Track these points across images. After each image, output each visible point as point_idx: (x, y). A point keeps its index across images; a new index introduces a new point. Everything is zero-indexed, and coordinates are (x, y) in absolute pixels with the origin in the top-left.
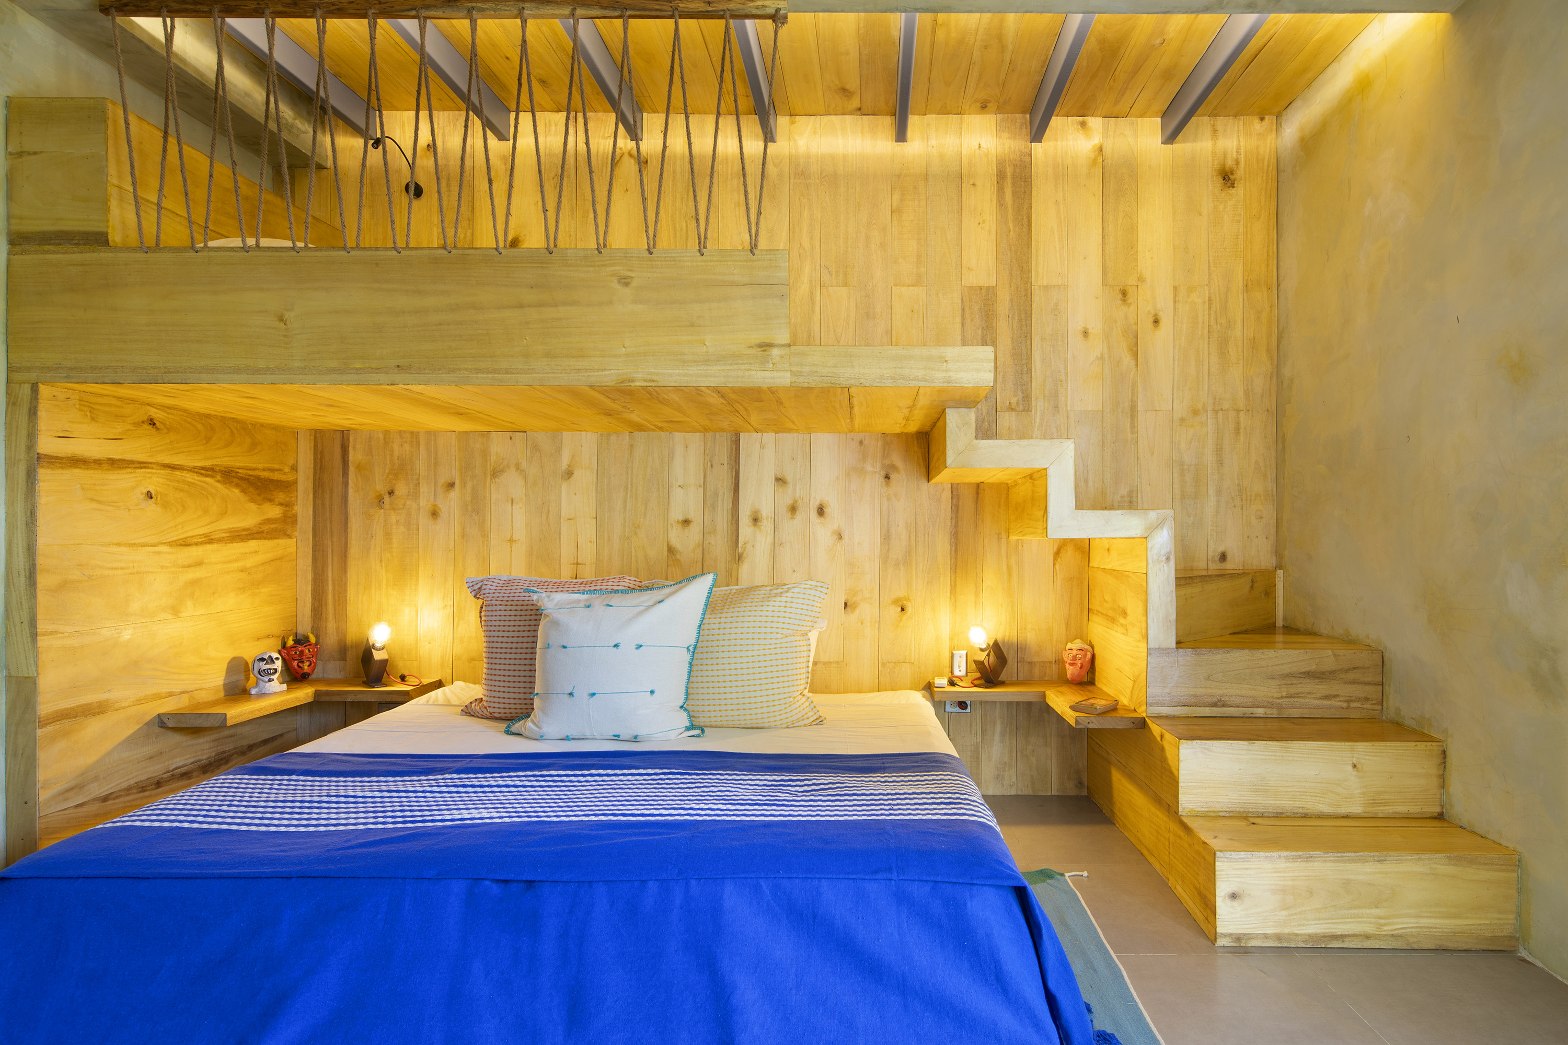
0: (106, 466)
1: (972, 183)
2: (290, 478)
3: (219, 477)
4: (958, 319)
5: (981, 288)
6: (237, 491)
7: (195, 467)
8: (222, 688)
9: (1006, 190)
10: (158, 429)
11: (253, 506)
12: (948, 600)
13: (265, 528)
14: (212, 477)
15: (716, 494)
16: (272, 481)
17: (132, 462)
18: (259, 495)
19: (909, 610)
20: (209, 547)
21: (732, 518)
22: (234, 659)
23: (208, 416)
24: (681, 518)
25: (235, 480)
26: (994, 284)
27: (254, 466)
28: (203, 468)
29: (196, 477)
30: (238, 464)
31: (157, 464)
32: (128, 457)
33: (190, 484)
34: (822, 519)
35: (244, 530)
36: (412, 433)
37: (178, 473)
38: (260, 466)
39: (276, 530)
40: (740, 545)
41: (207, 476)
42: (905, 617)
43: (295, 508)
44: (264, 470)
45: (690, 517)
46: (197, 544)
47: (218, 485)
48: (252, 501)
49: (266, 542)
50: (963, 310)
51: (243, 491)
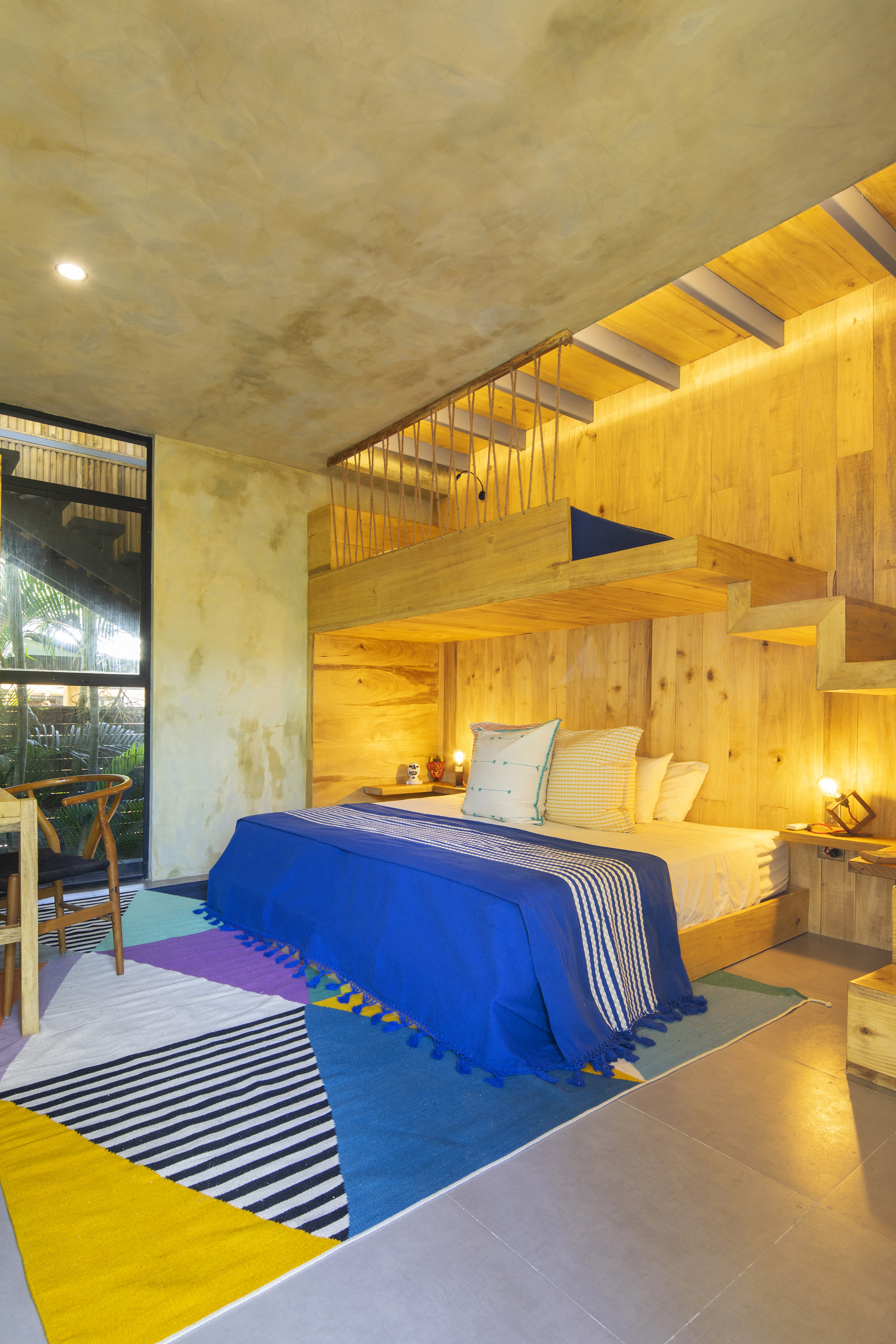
0: (341, 668)
1: (846, 358)
2: (435, 670)
3: (394, 672)
4: (833, 491)
5: (856, 456)
6: (404, 678)
7: (382, 667)
8: (395, 779)
9: (883, 353)
10: (364, 649)
11: (413, 686)
12: (822, 753)
13: (420, 697)
14: (391, 671)
15: (637, 667)
16: (423, 672)
17: (353, 666)
18: (416, 680)
19: (785, 761)
20: (389, 707)
21: (647, 684)
22: (402, 765)
23: (389, 641)
24: (614, 685)
25: (403, 673)
26: (871, 447)
27: (414, 665)
28: (386, 667)
29: (382, 671)
30: (404, 664)
31: (364, 666)
32: (351, 664)
33: (379, 675)
34: (711, 683)
35: (408, 698)
36: (482, 640)
37: (374, 670)
38: (417, 665)
39: (425, 699)
40: (652, 704)
41: (388, 671)
42: (780, 767)
43: (437, 687)
44: (419, 667)
45: (620, 684)
46: (383, 705)
47: (394, 675)
48: (413, 683)
49: (420, 705)
50: (838, 481)
51: (408, 678)
